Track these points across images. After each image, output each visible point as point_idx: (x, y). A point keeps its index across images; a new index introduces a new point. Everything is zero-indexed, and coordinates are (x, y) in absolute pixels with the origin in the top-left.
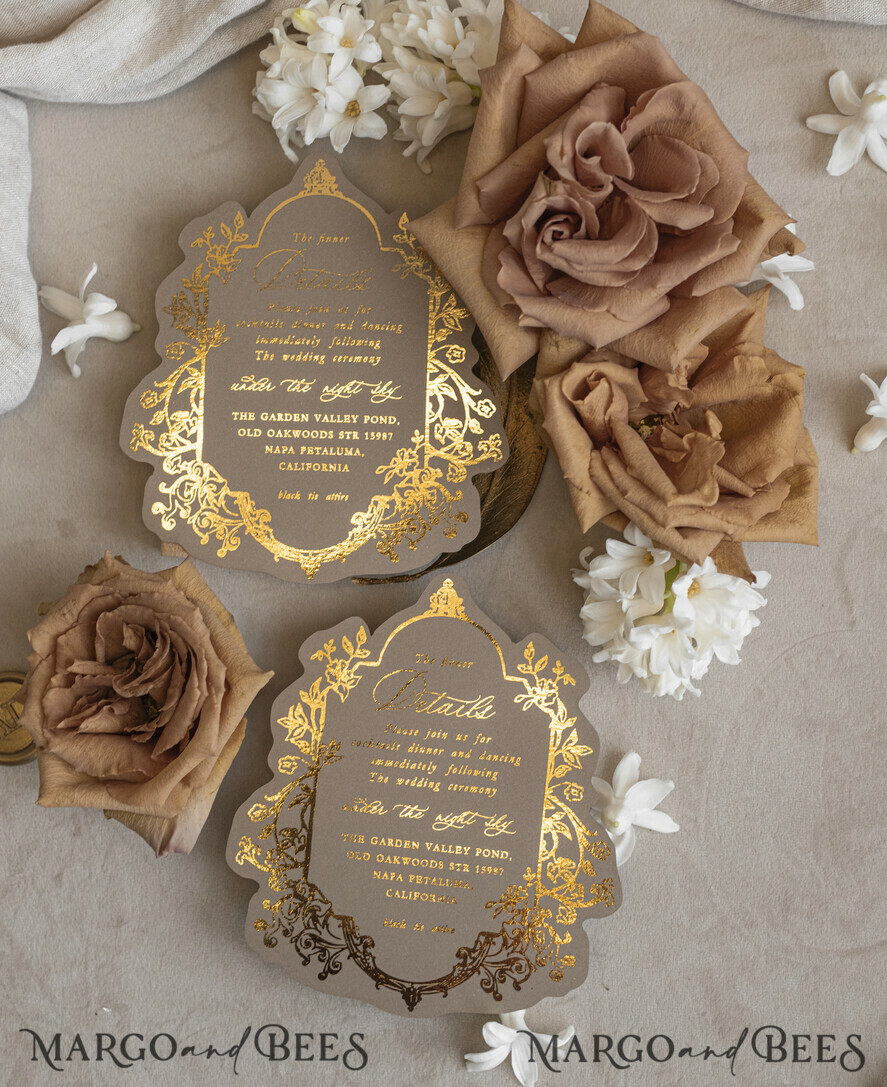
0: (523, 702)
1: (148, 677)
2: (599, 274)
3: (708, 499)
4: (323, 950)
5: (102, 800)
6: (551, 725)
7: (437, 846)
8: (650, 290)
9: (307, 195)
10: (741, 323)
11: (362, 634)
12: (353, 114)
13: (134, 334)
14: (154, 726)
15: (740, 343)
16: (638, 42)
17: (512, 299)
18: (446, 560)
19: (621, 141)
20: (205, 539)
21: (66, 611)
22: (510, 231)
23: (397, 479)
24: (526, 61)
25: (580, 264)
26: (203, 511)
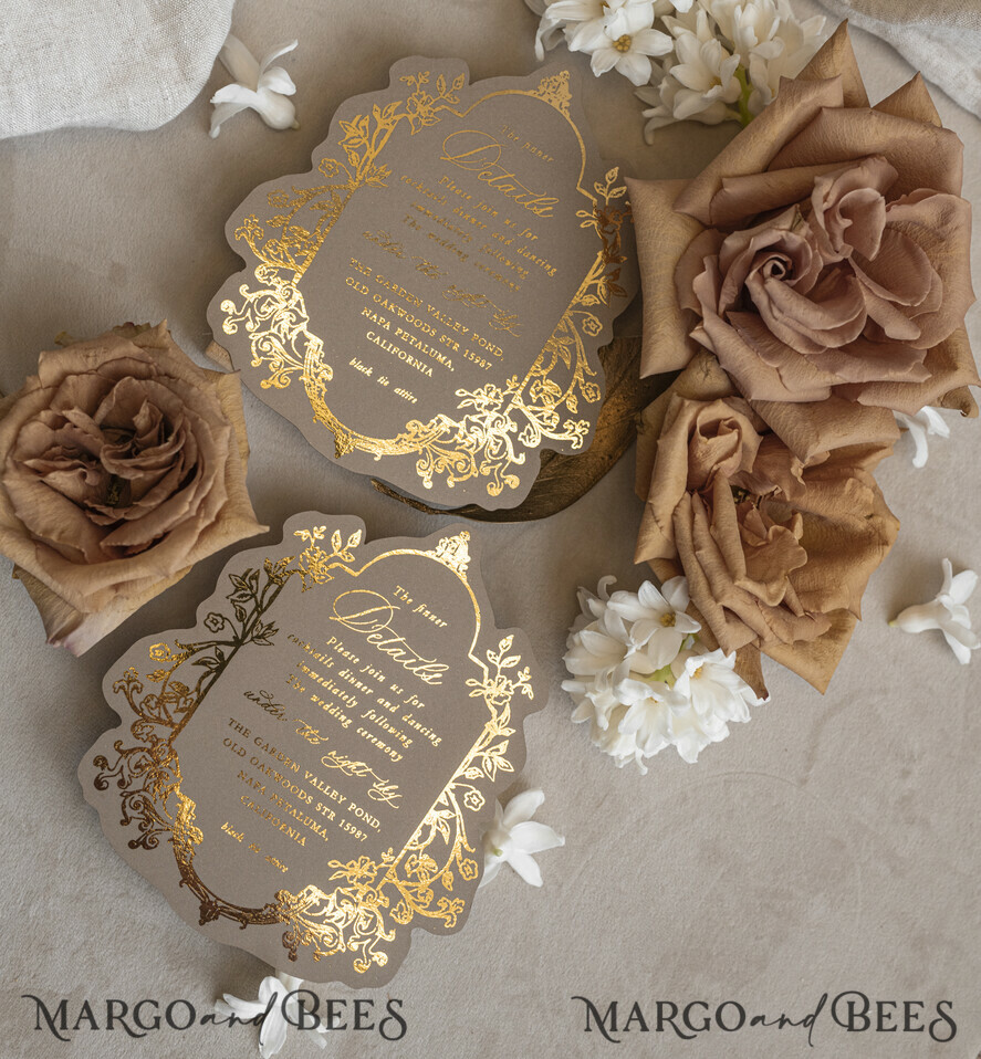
0: (473, 688)
1: (143, 464)
2: (789, 331)
3: (772, 598)
4: (149, 820)
5: (26, 557)
6: (487, 725)
7: (315, 780)
8: (827, 372)
9: (536, 96)
10: (869, 450)
11: (357, 537)
12: (620, 48)
13: (290, 129)
14: (121, 514)
15: (858, 468)
16: (944, 139)
17: (700, 306)
18: (473, 513)
19: (882, 218)
20: (256, 363)
21: (91, 354)
22: (732, 242)
23: (472, 410)
24: (832, 95)
25: (781, 311)
26: (270, 334)
